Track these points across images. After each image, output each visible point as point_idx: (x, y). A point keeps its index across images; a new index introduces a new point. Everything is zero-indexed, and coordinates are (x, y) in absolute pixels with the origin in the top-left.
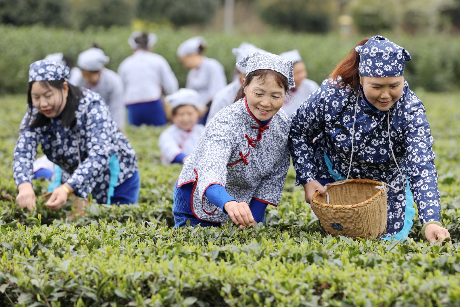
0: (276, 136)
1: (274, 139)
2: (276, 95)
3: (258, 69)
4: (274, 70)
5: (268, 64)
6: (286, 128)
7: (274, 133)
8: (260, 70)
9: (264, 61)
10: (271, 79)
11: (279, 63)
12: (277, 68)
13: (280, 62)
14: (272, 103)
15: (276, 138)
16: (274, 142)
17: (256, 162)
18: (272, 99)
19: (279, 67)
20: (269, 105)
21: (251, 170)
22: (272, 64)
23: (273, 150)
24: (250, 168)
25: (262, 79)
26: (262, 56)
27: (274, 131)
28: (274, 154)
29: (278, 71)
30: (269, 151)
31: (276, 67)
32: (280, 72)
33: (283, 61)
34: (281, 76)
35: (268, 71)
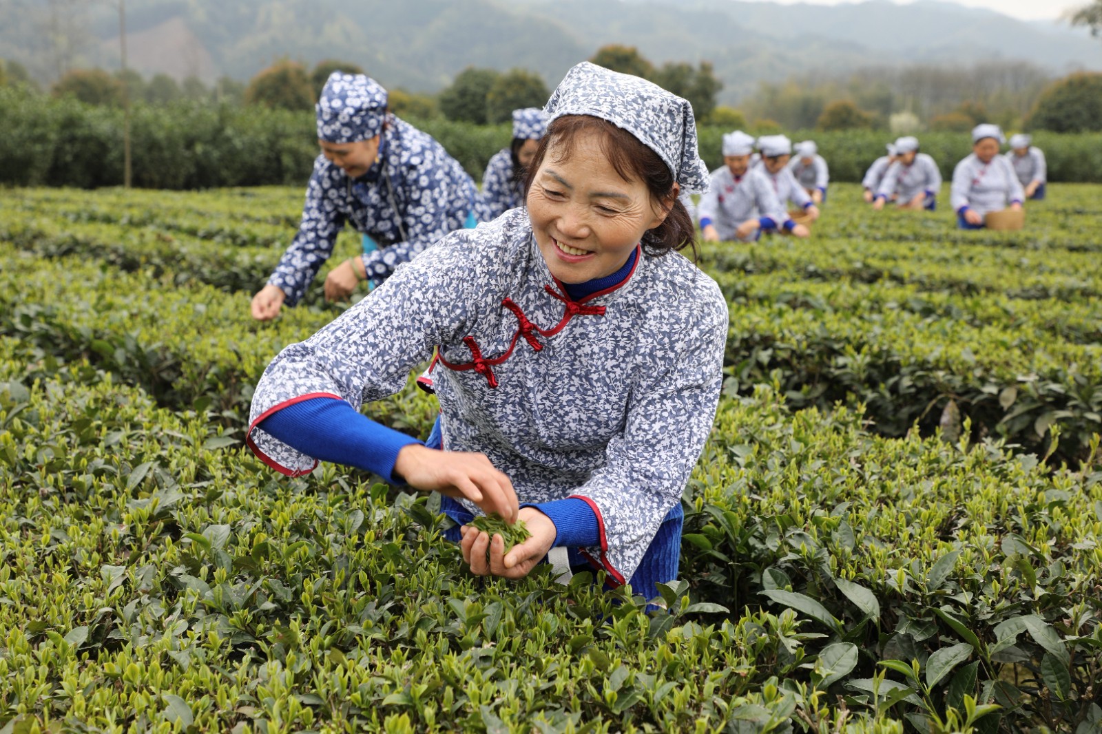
0: (624, 348)
1: (614, 353)
2: (605, 202)
3: (565, 112)
4: (608, 118)
5: (595, 98)
6: (677, 336)
7: (618, 333)
8: (569, 115)
9: (589, 89)
10: (591, 148)
11: (635, 101)
12: (620, 115)
13: (642, 97)
14: (594, 228)
15: (622, 352)
16: (614, 362)
17: (531, 395)
18: (593, 215)
19: (632, 113)
20: (584, 232)
21: (519, 410)
22: (609, 99)
23: (606, 385)
24: (513, 404)
26: (591, 75)
27: (619, 328)
28: (608, 401)
29: (620, 124)
30: (591, 385)
31: (617, 110)
32: (630, 128)
33: (650, 98)
34: (627, 141)
35: (590, 120)
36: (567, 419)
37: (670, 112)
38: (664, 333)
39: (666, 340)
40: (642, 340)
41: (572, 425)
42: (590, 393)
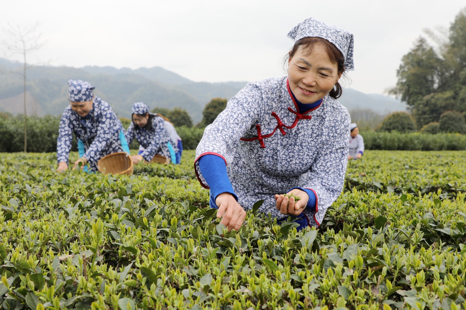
0: (316, 133)
1: (312, 135)
2: (324, 72)
3: (307, 36)
4: (325, 38)
5: (319, 31)
7: (314, 127)
8: (309, 37)
9: (315, 28)
10: (320, 50)
11: (334, 32)
12: (330, 38)
13: (337, 31)
15: (315, 135)
16: (312, 139)
17: (278, 153)
18: (318, 77)
19: (334, 37)
20: (314, 84)
21: (271, 160)
22: (325, 31)
23: (308, 148)
24: (269, 157)
25: (308, 49)
26: (315, 22)
27: (314, 125)
28: (308, 155)
29: (330, 41)
30: (302, 148)
31: (329, 35)
32: (334, 43)
33: (340, 32)
35: (319, 39)
36: (290, 163)
37: (347, 37)
38: (332, 127)
39: (334, 129)
40: (324, 130)
41: (293, 166)
42: (301, 151)
